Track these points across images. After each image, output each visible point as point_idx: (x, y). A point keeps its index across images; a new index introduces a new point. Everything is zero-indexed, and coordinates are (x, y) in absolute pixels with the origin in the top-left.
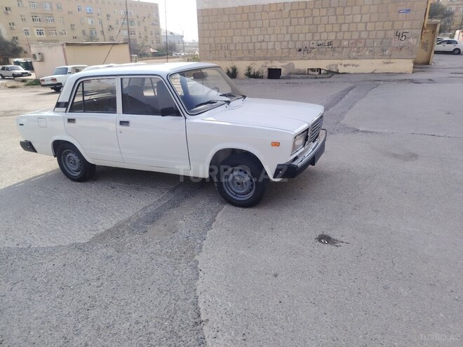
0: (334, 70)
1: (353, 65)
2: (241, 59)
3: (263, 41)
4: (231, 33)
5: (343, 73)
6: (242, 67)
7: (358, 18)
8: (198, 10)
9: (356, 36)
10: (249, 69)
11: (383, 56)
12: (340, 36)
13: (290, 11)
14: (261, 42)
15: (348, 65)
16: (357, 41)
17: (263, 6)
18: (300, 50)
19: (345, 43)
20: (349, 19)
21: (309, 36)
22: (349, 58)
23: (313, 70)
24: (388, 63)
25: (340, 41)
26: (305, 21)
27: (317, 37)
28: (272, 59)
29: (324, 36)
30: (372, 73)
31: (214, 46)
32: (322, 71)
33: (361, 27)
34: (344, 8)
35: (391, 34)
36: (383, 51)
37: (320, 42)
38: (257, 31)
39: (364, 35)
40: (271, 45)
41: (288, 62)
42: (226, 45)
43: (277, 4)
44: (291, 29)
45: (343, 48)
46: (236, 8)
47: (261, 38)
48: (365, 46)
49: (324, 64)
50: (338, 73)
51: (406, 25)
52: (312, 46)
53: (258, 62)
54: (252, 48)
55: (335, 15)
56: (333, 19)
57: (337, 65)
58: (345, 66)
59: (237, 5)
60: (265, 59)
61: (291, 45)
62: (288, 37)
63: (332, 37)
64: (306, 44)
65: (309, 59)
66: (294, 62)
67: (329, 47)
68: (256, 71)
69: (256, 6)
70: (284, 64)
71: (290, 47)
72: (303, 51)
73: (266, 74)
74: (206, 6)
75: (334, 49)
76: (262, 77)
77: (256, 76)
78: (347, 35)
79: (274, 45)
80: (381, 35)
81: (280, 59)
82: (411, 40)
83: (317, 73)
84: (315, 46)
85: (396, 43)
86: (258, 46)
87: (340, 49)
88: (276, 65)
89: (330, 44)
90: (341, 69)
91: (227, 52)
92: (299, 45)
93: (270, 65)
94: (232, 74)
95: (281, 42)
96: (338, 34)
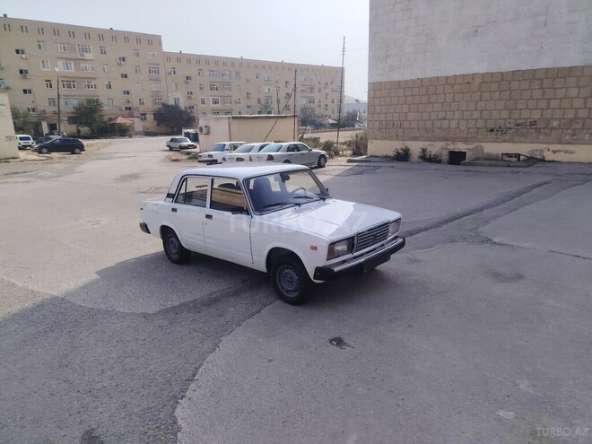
0: (539, 157)
1: (566, 152)
2: (415, 139)
3: (444, 119)
4: (405, 108)
5: (549, 161)
6: (416, 147)
7: (573, 92)
8: (369, 83)
9: (570, 114)
10: (424, 151)
12: (547, 114)
13: (480, 84)
14: (441, 119)
15: (560, 151)
16: (572, 120)
17: (447, 78)
18: (492, 130)
19: (555, 123)
20: (560, 93)
21: (505, 114)
22: (561, 143)
23: (510, 155)
25: (548, 121)
26: (500, 95)
27: (515, 115)
28: (454, 140)
29: (525, 114)
31: (384, 123)
32: (522, 158)
34: (554, 79)
37: (519, 122)
38: (437, 107)
39: (582, 114)
40: (454, 124)
41: (476, 144)
42: (399, 123)
43: (464, 75)
44: (481, 105)
45: (551, 130)
46: (414, 81)
47: (442, 115)
48: (583, 128)
49: (524, 149)
50: (543, 160)
52: (508, 126)
53: (436, 143)
54: (431, 126)
55: (541, 88)
56: (538, 93)
57: (542, 151)
58: (554, 152)
59: (414, 78)
60: (445, 139)
61: (480, 124)
62: (476, 115)
63: (536, 115)
64: (501, 123)
65: (505, 141)
66: (484, 145)
67: (532, 128)
68: (433, 154)
69: (438, 78)
70: (470, 146)
71: (478, 125)
72: (497, 132)
73: (445, 157)
74: (379, 79)
75: (538, 131)
76: (439, 162)
77: (434, 160)
78: (558, 114)
79: (458, 124)
81: (465, 141)
83: (514, 159)
84: (512, 126)
86: (438, 124)
87: (548, 131)
88: (461, 147)
89: (533, 123)
90: (549, 156)
91: (400, 130)
92: (491, 125)
93: (452, 147)
94: (403, 156)
95: (467, 120)
96: (545, 112)
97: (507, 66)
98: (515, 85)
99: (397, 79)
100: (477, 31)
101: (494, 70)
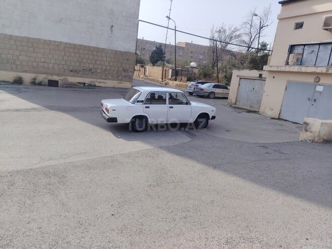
0: (93, 84)
1: (104, 83)
2: (26, 72)
3: (45, 62)
4: (17, 53)
5: (98, 86)
6: (27, 77)
7: (105, 59)
9: (104, 68)
10: (35, 79)
11: (118, 80)
12: (96, 66)
13: (64, 47)
14: (43, 62)
15: (101, 82)
16: (105, 70)
17: (45, 40)
18: (72, 71)
19: (99, 71)
20: (100, 58)
21: (77, 64)
22: (101, 79)
23: (80, 83)
24: (120, 83)
25: (96, 69)
26: (75, 55)
27: (82, 65)
28: (52, 74)
29: (87, 65)
30: (113, 87)
32: (86, 85)
33: (107, 63)
34: (97, 52)
35: (121, 69)
36: (118, 77)
37: (84, 68)
38: (39, 55)
39: (108, 68)
40: (51, 66)
41: (64, 77)
42: (12, 61)
43: (55, 42)
44: (65, 58)
46: (23, 38)
47: (43, 60)
48: (109, 73)
49: (87, 81)
50: (95, 86)
51: (127, 66)
52: (79, 69)
53: (40, 75)
54: (36, 65)
55: (92, 55)
56: (91, 57)
57: (94, 82)
58: (99, 82)
59: (23, 36)
60: (46, 73)
61: (66, 67)
62: (63, 62)
63: (91, 66)
64: (76, 68)
65: (78, 77)
66: (67, 77)
67: (90, 72)
70: (61, 78)
71: (65, 68)
72: (74, 72)
73: (47, 83)
75: (92, 73)
76: (45, 85)
77: (40, 84)
78: (100, 67)
79: (53, 66)
80: (116, 69)
81: (58, 75)
82: (130, 73)
83: (82, 85)
84: (81, 70)
85: (123, 74)
86: (41, 64)
87: (96, 73)
88: (55, 78)
89: (90, 70)
90: (97, 84)
91: (13, 65)
92: (71, 68)
93: (50, 78)
94: (19, 81)
95: (58, 64)
96: (95, 65)
97: (77, 41)
98: (81, 51)
99: (9, 34)
100: (61, 21)
101: (71, 42)
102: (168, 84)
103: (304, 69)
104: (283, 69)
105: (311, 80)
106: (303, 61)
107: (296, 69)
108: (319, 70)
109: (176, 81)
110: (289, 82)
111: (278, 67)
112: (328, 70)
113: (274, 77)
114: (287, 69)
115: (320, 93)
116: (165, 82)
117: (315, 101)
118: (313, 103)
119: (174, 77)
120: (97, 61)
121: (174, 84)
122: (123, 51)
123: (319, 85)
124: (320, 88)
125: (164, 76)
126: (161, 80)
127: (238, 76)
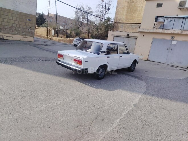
0: (2, 38)
1: (11, 37)
5: (6, 40)
7: (11, 18)
9: (11, 25)
11: (23, 35)
12: (3, 23)
15: (9, 36)
16: (12, 27)
19: (6, 27)
20: (7, 17)
22: (9, 34)
24: (25, 37)
25: (4, 26)
30: (19, 41)
33: (13, 21)
35: (25, 27)
36: (23, 33)
39: (14, 25)
48: (15, 30)
50: (3, 39)
51: (30, 25)
57: (3, 36)
58: (7, 36)
78: (7, 24)
80: (21, 26)
82: (32, 30)
85: (27, 30)
87: (4, 29)
90: (5, 38)
102: (53, 39)
103: (166, 31)
104: (152, 31)
105: (169, 37)
106: (164, 26)
107: (161, 31)
108: (176, 32)
109: (58, 37)
110: (154, 39)
111: (148, 29)
112: (182, 32)
113: (143, 36)
114: (155, 31)
115: (175, 45)
116: (50, 38)
117: (172, 50)
118: (170, 51)
119: (57, 35)
120: (4, 20)
121: (58, 40)
122: (26, 13)
123: (174, 41)
124: (174, 43)
125: (48, 34)
126: (46, 36)
127: (112, 35)
